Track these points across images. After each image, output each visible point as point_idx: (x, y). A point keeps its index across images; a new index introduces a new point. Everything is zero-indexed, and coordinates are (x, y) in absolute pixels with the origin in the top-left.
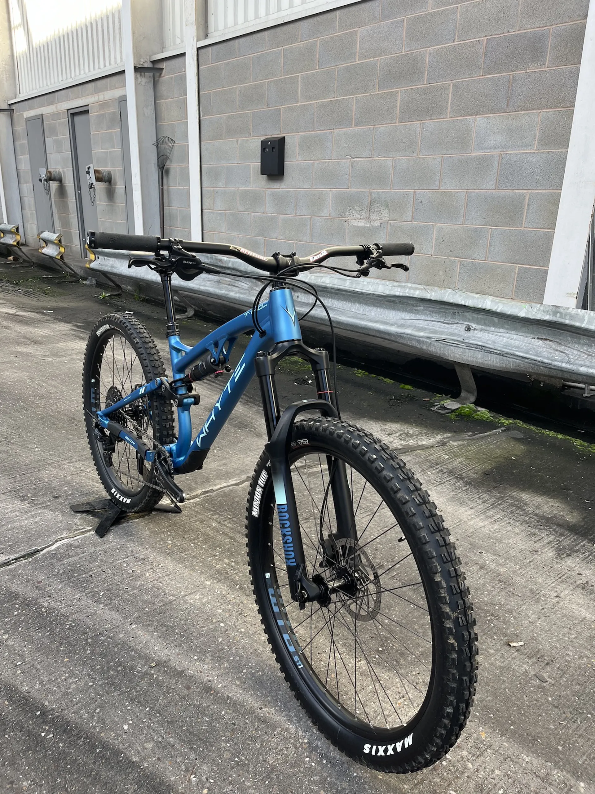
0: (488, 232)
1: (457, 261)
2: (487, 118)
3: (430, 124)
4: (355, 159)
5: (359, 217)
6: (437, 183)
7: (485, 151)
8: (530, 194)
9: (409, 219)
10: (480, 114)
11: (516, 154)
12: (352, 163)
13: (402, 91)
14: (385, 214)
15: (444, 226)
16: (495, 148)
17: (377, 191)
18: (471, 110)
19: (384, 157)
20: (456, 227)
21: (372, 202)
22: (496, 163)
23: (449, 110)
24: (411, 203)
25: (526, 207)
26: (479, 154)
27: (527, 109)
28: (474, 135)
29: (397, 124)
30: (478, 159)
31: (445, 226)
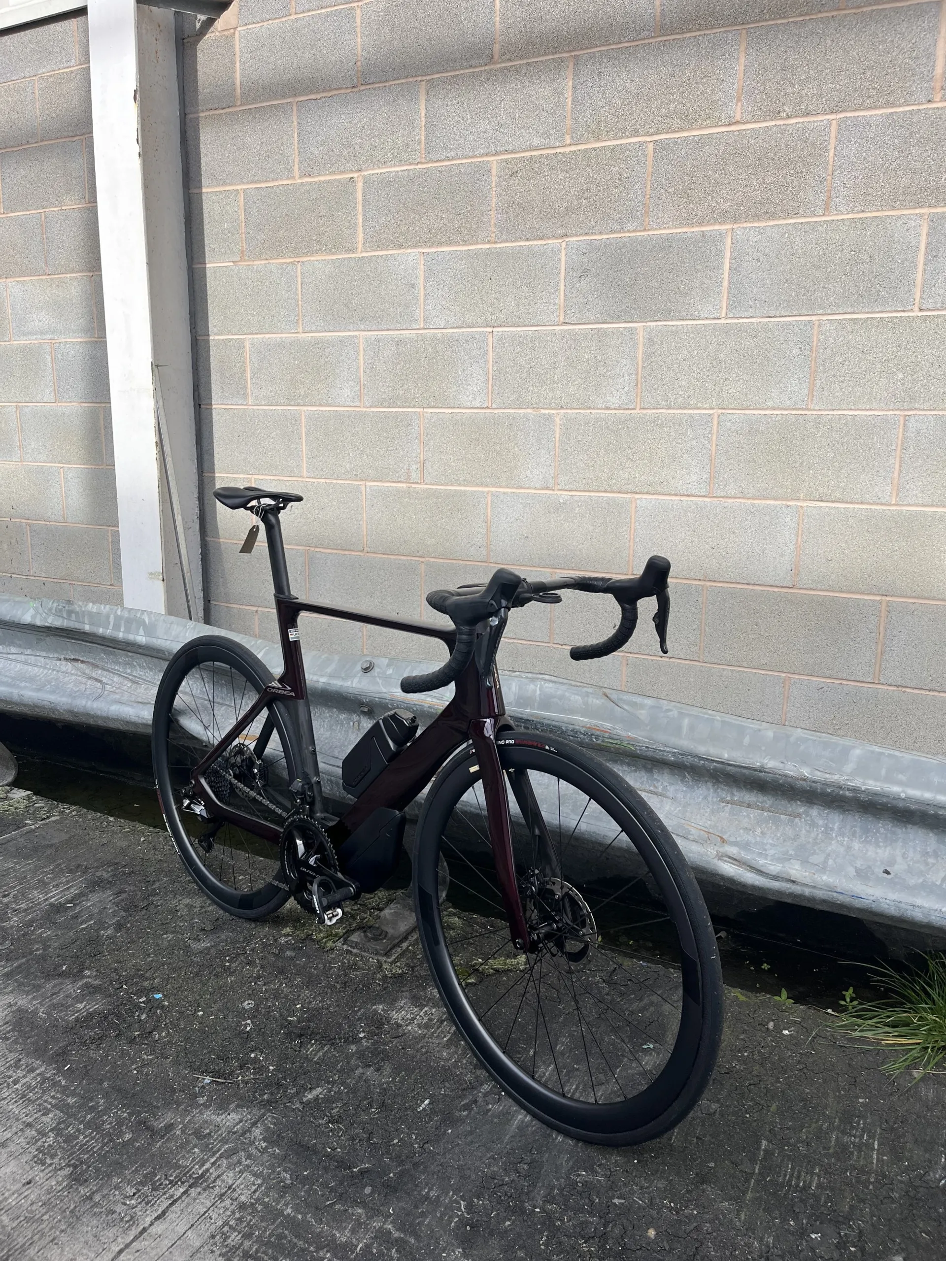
0: (59, 473)
1: (24, 524)
2: (23, 283)
7: (30, 337)
8: (105, 411)
10: (12, 277)
16: (42, 333)
20: (12, 466)
22: (48, 358)
25: (103, 430)
26: (22, 341)
28: (9, 311)
30: (22, 350)
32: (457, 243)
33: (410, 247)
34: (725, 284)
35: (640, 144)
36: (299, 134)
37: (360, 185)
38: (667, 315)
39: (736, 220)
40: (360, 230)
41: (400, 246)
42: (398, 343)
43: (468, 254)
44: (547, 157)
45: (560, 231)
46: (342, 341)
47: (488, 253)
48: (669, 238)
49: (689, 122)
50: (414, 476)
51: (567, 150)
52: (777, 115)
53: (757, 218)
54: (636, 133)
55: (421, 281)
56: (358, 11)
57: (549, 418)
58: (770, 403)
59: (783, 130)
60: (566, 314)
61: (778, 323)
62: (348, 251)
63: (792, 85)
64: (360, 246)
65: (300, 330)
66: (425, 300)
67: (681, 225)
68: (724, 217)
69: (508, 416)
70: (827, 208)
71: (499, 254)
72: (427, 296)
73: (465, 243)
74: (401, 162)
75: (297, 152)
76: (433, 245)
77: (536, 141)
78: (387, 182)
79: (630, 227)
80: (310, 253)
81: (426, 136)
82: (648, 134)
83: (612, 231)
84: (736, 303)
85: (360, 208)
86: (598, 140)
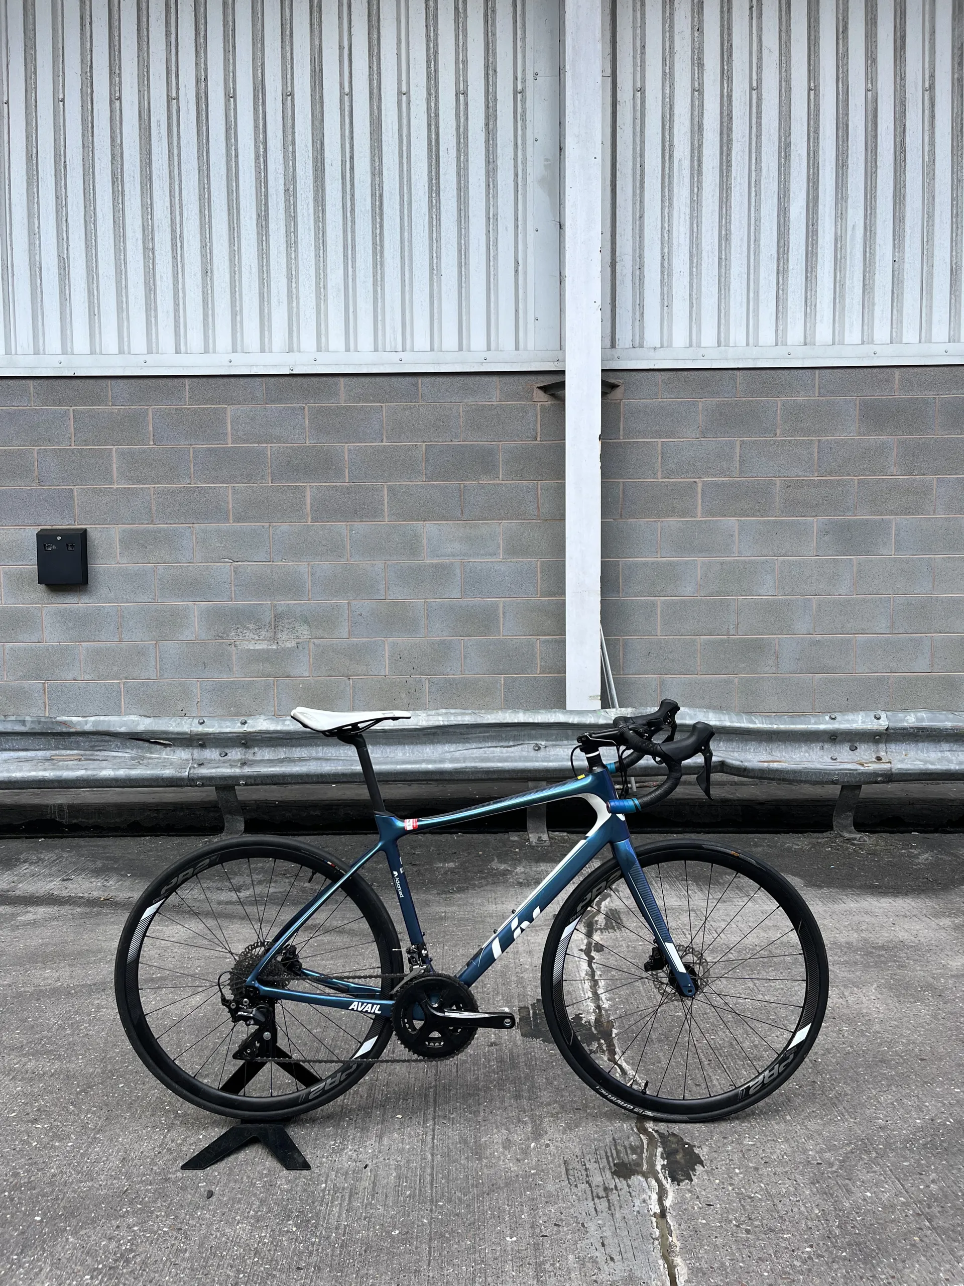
0: (460, 643)
1: (424, 680)
2: (439, 525)
3: (361, 527)
4: (240, 563)
5: (257, 638)
6: (383, 592)
7: (442, 558)
8: (504, 602)
9: (346, 635)
10: (430, 520)
11: (480, 562)
12: (236, 568)
13: (311, 487)
14: (304, 631)
15: (399, 640)
16: (454, 556)
17: (283, 604)
18: (417, 516)
19: (293, 561)
20: (417, 640)
21: (278, 617)
22: (458, 571)
23: (386, 514)
24: (346, 616)
25: (501, 615)
26: (435, 561)
27: (485, 519)
28: (425, 541)
29: (309, 524)
30: (436, 567)
31: (402, 640)
32: (756, 517)
33: (729, 517)
34: (893, 540)
35: (852, 480)
36: (662, 457)
37: (700, 485)
38: (867, 553)
39: (896, 514)
40: (699, 507)
41: (725, 516)
42: (722, 564)
43: (764, 522)
44: (806, 480)
45: (814, 514)
46: (686, 563)
47: (776, 522)
48: (867, 520)
49: (874, 473)
50: (732, 632)
51: (816, 478)
52: (911, 474)
53: (906, 514)
54: (849, 475)
55: (736, 533)
56: (700, 404)
57: (809, 600)
58: (916, 592)
59: (915, 480)
60: (817, 551)
61: (917, 558)
62: (691, 517)
63: (917, 462)
64: (699, 515)
65: (659, 556)
66: (739, 542)
67: (872, 515)
68: (892, 513)
69: (787, 599)
70: (934, 512)
71: (781, 522)
72: (740, 541)
73: (762, 517)
74: (725, 476)
75: (659, 465)
76: (744, 516)
77: (800, 474)
78: (716, 485)
79: (847, 514)
80: (668, 516)
81: (740, 466)
82: (854, 476)
83: (839, 516)
84: (898, 549)
85: (699, 496)
86: (831, 476)
